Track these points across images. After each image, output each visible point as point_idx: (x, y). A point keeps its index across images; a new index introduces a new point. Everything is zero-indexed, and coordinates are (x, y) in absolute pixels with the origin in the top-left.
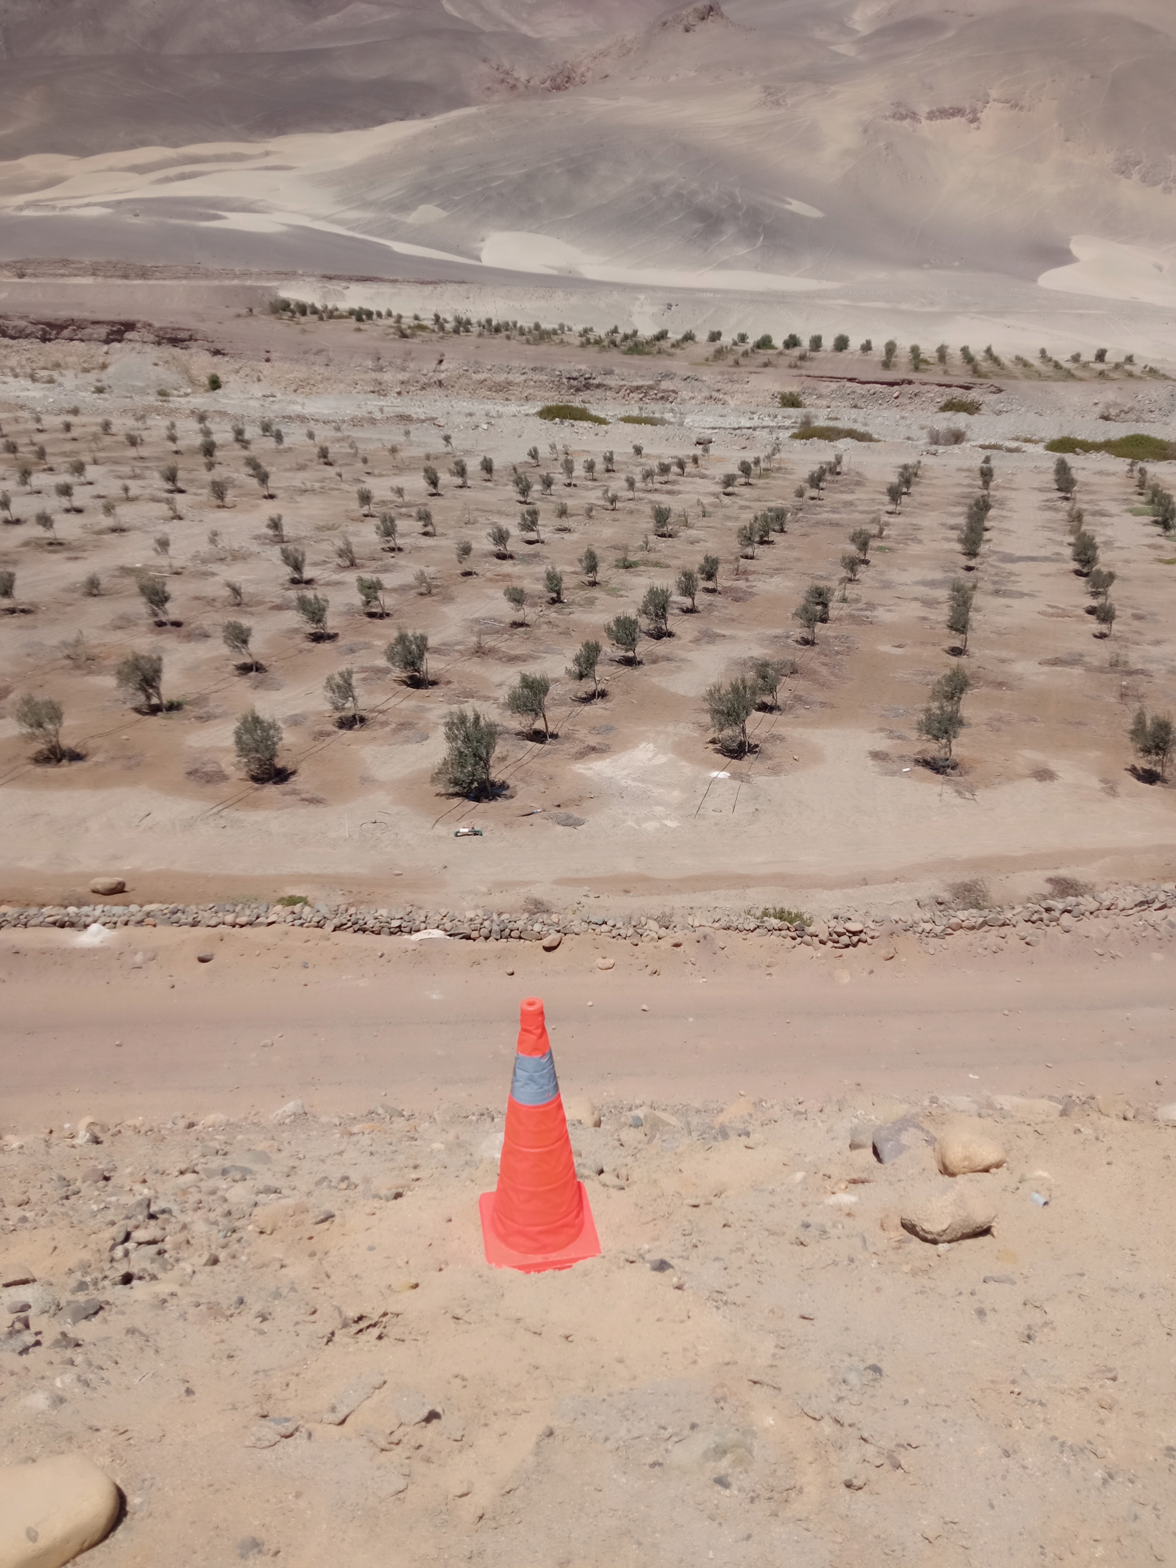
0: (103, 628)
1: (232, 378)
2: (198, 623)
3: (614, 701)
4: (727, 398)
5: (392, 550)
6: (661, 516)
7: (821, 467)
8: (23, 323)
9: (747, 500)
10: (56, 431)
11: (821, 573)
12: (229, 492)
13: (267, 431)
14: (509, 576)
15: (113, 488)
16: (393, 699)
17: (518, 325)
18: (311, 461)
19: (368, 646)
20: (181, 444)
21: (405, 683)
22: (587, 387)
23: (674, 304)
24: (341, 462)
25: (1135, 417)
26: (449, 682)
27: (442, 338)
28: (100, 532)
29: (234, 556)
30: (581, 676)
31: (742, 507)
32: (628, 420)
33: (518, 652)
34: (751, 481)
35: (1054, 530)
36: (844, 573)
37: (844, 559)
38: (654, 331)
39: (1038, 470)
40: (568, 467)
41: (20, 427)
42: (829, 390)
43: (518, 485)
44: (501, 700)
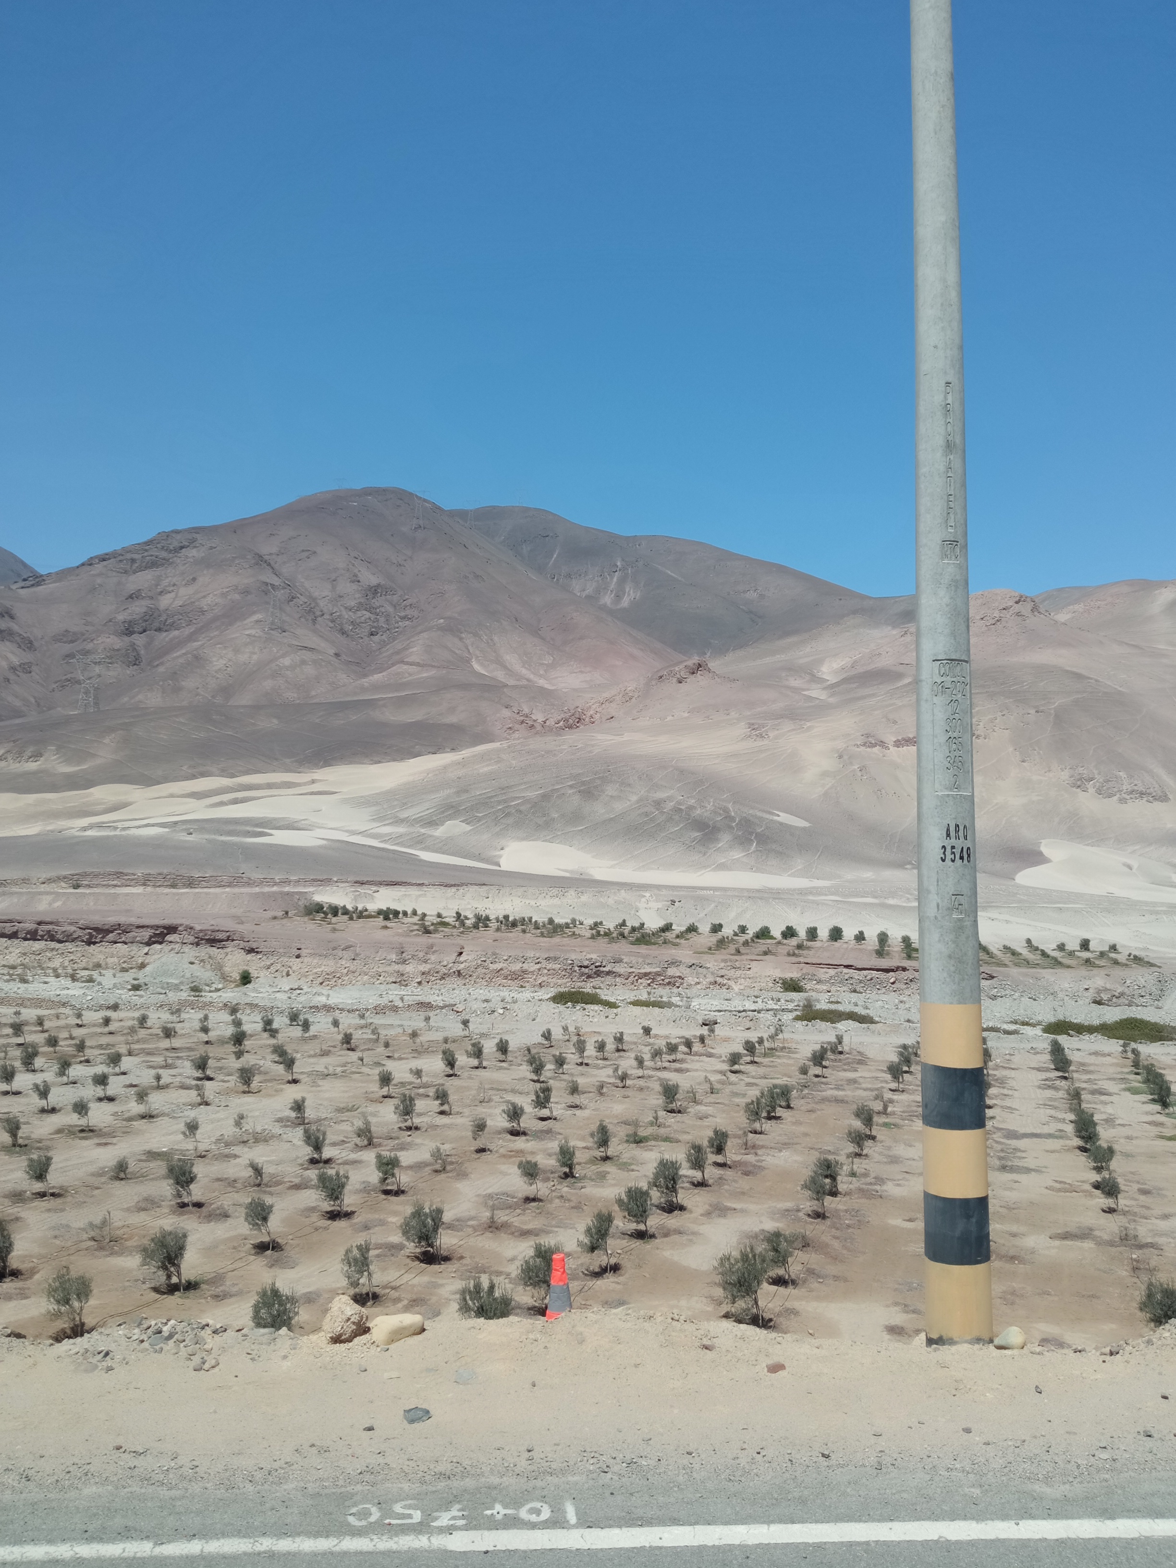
0: (128, 1210)
1: (263, 973)
2: (220, 1203)
3: (627, 1275)
4: (731, 983)
5: (409, 1129)
6: (670, 1092)
7: (822, 1047)
8: (72, 928)
9: (753, 1077)
10: (94, 1025)
11: (829, 1148)
12: (255, 1078)
13: (295, 1020)
14: (522, 1151)
15: (146, 1077)
16: (406, 1275)
17: (533, 920)
18: (334, 1047)
19: (382, 1223)
20: (212, 1035)
21: (417, 1258)
22: (598, 974)
23: (677, 901)
24: (362, 1048)
25: (1127, 1002)
26: (462, 1258)
27: (462, 933)
28: (130, 1119)
29: (256, 1139)
30: (593, 1249)
31: (749, 1084)
32: (636, 1003)
33: (530, 1226)
34: (756, 1059)
35: (1055, 1108)
36: (851, 1148)
37: (850, 1133)
38: (661, 923)
39: (1034, 1051)
40: (581, 1047)
41: (61, 1023)
42: (827, 976)
43: (532, 1064)
44: (513, 1275)
